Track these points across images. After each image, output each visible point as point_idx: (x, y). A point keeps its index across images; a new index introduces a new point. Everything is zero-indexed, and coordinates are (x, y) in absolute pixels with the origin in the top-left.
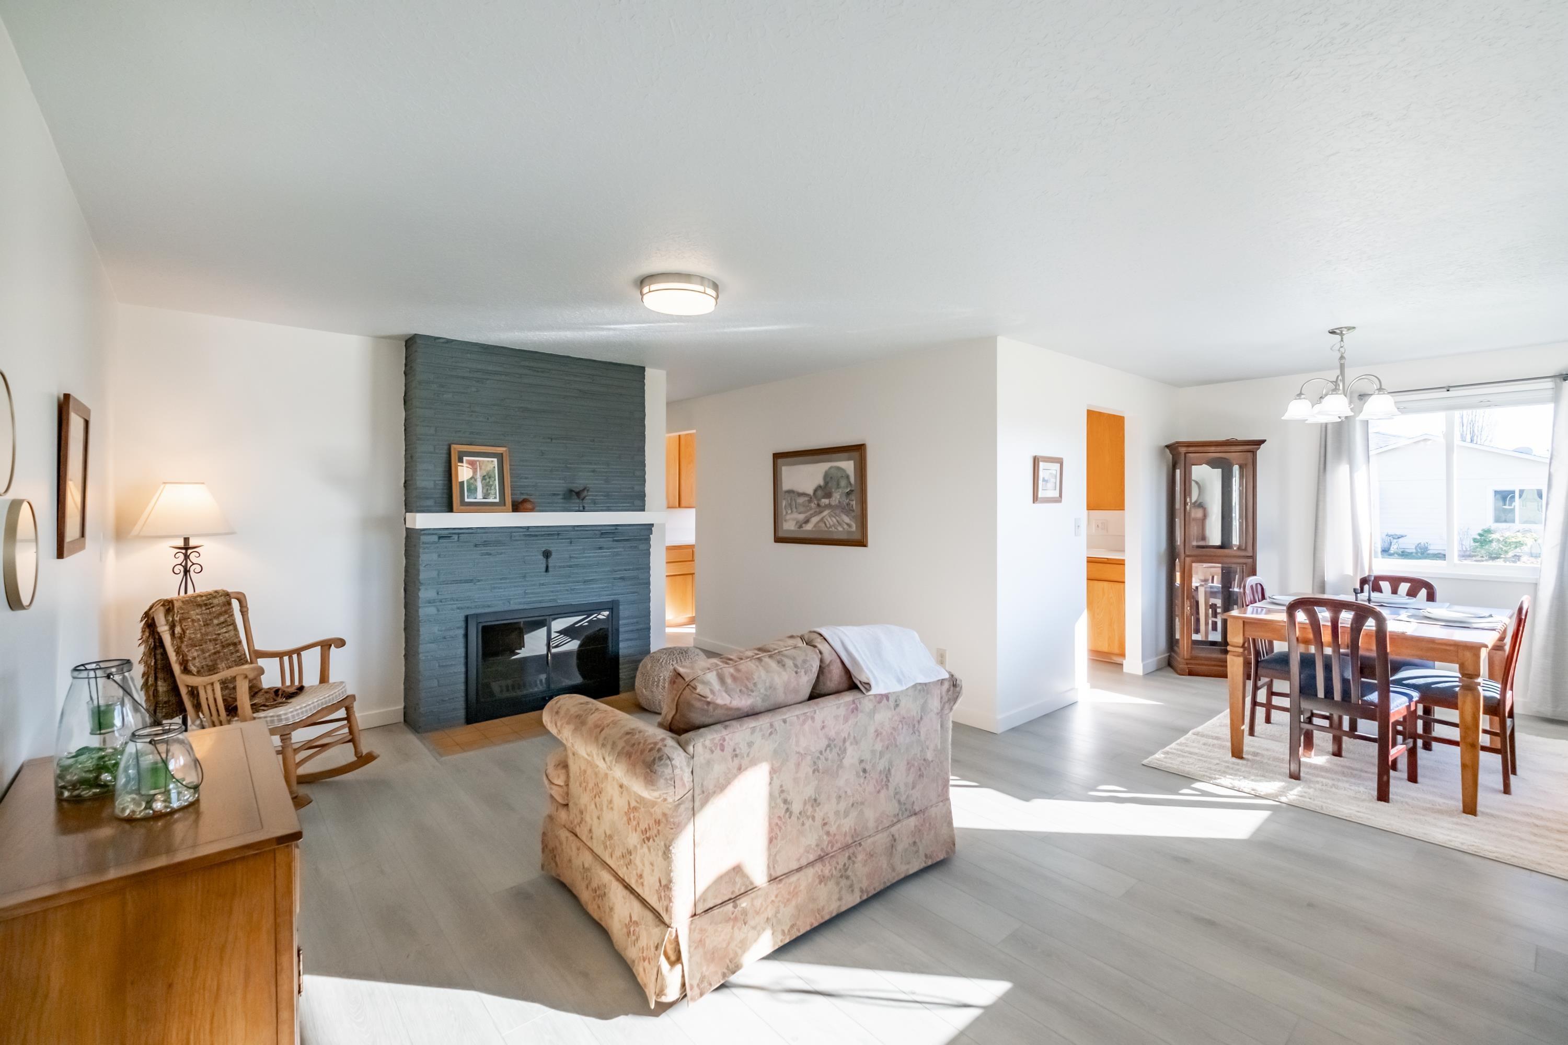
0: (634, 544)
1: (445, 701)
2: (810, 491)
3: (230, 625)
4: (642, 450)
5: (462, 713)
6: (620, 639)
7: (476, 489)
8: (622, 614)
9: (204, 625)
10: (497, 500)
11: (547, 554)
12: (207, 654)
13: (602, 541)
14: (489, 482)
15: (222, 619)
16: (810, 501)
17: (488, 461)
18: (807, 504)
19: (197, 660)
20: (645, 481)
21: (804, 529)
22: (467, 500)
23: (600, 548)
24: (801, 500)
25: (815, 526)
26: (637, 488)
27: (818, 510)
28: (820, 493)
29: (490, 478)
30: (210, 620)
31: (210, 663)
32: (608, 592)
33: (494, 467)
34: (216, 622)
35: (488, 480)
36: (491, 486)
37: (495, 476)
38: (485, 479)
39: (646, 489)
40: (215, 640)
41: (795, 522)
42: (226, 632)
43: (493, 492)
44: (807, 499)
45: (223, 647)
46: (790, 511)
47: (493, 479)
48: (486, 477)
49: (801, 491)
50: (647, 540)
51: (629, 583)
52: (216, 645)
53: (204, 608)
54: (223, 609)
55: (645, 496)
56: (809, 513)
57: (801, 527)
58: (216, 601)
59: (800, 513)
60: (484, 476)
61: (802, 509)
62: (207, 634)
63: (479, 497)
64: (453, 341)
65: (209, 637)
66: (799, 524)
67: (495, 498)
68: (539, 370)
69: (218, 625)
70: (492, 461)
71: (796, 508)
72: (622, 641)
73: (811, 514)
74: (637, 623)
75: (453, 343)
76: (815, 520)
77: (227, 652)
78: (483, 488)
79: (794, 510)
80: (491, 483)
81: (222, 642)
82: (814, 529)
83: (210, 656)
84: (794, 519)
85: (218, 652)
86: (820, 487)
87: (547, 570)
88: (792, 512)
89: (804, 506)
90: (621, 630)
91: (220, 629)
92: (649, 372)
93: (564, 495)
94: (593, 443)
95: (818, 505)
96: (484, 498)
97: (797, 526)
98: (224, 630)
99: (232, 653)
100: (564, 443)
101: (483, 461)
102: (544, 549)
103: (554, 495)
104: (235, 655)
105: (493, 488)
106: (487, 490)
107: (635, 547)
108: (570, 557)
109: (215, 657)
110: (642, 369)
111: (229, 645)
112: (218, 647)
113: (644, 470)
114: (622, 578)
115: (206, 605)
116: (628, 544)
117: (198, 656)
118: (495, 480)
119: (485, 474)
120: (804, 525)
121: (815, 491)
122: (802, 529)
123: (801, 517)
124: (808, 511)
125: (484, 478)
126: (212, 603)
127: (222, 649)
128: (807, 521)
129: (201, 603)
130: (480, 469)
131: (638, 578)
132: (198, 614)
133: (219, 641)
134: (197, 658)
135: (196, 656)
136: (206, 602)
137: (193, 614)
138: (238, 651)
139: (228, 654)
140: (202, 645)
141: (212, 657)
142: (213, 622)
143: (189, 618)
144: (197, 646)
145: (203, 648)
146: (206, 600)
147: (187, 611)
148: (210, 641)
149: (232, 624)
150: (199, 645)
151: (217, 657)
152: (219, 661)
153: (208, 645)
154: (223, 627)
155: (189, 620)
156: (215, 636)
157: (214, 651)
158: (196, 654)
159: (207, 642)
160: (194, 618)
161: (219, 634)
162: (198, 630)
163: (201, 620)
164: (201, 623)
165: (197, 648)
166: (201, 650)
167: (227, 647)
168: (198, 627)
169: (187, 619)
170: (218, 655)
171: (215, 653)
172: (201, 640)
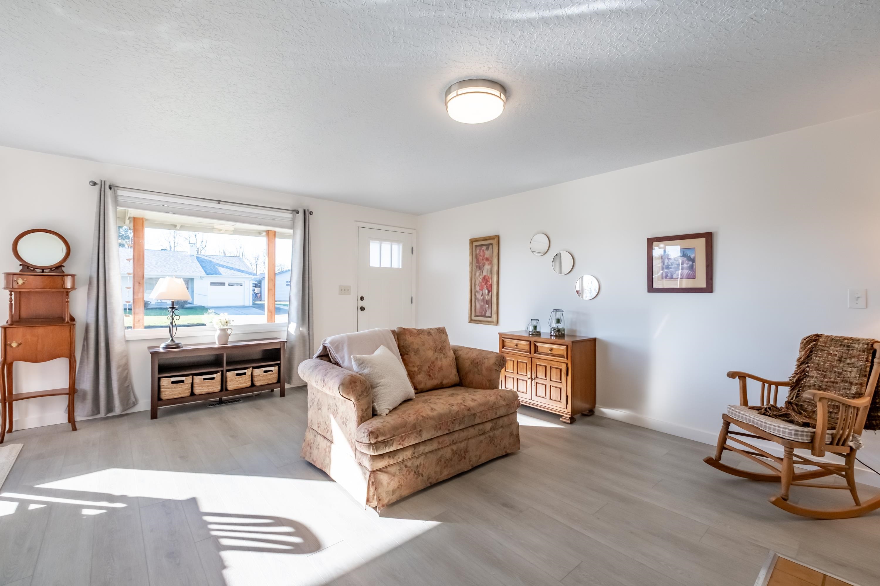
3: (855, 368)
9: (837, 360)
12: (826, 380)
19: (813, 379)
30: (845, 358)
40: (840, 374)
53: (845, 348)
65: (836, 370)
69: (848, 364)
83: (827, 382)
85: (837, 383)
91: (847, 367)
98: (850, 369)
99: (845, 389)
109: (831, 384)
111: (847, 382)
112: (839, 380)
117: (816, 377)
126: (853, 347)
129: (846, 344)
132: (837, 351)
134: (814, 378)
135: (815, 376)
136: (849, 345)
137: (832, 350)
138: (850, 389)
139: (842, 387)
140: (825, 372)
141: (829, 384)
142: (846, 360)
143: (827, 351)
144: (820, 371)
145: (825, 374)
146: (851, 344)
147: (828, 346)
148: (835, 372)
149: (858, 367)
150: (823, 371)
151: (833, 386)
152: (832, 389)
153: (831, 374)
154: (851, 367)
155: (826, 352)
156: (841, 371)
157: (833, 380)
158: (816, 375)
159: (831, 372)
160: (831, 352)
161: (846, 371)
162: (829, 361)
163: (837, 355)
164: (835, 357)
165: (820, 372)
166: (822, 374)
167: (845, 382)
168: (830, 359)
169: (825, 350)
170: (834, 385)
171: (833, 382)
172: (827, 369)
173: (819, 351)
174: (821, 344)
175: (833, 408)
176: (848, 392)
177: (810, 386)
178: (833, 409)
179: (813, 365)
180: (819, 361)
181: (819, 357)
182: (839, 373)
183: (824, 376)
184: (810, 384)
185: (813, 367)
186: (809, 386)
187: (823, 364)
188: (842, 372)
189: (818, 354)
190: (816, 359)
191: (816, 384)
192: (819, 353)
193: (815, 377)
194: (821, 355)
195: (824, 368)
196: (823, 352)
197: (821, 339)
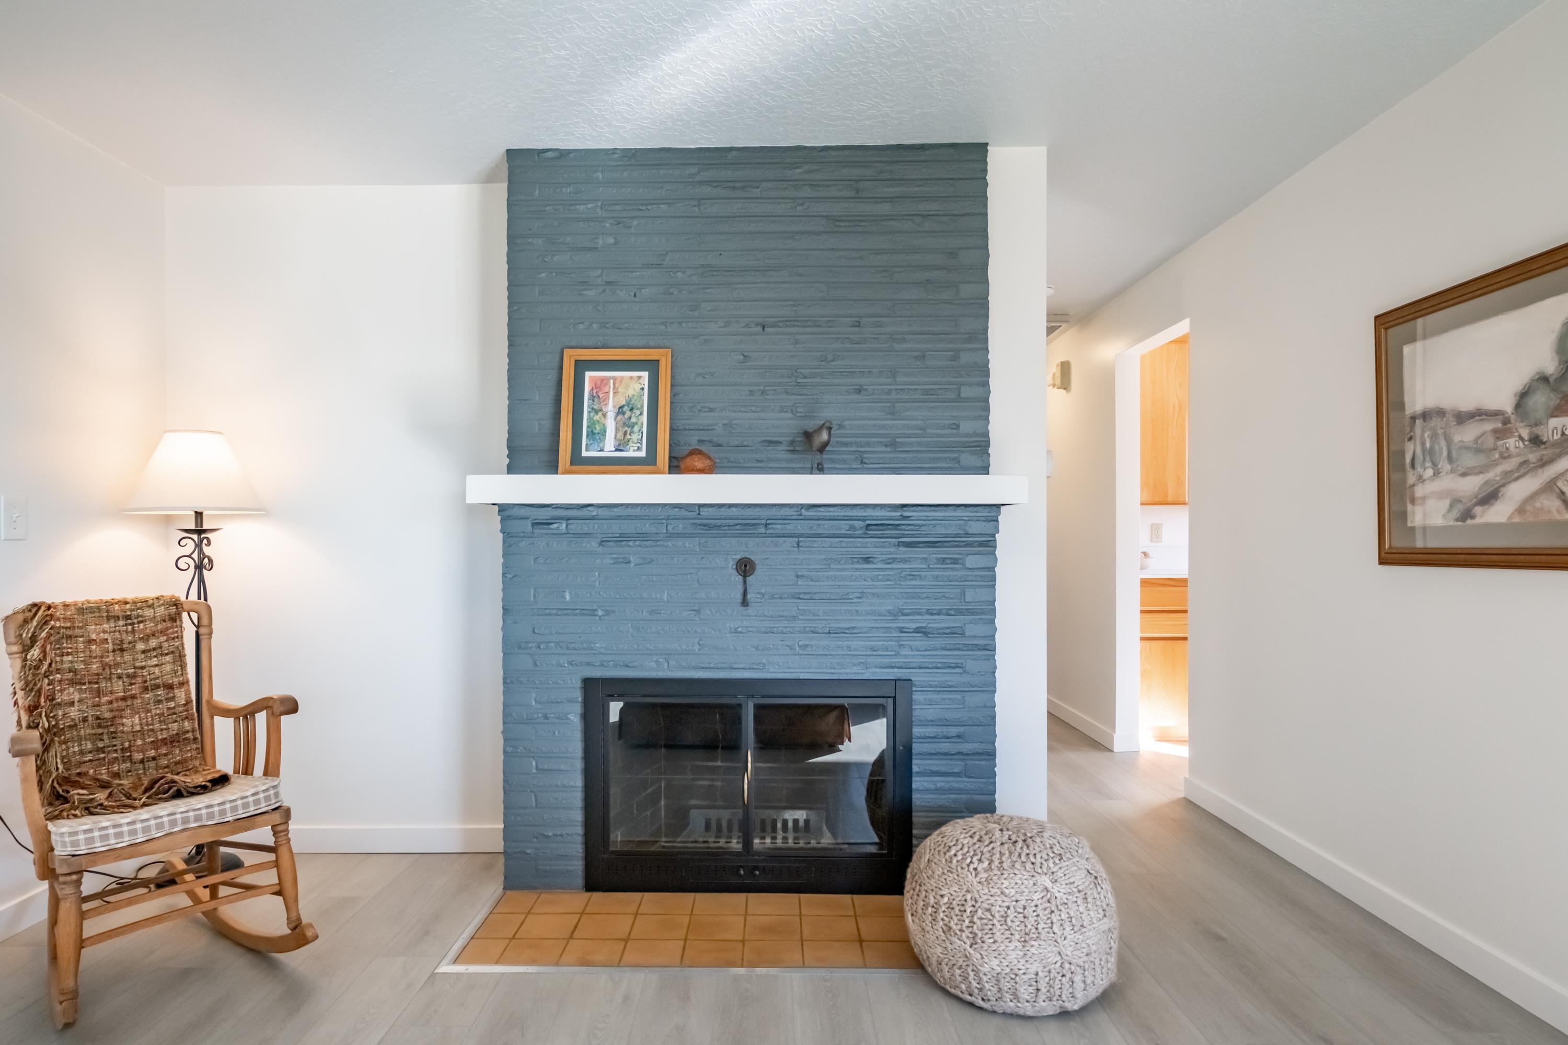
0: (952, 553)
1: (547, 837)
2: (1505, 402)
3: (167, 654)
4: (980, 338)
5: (578, 866)
6: (915, 769)
7: (604, 432)
8: (919, 712)
9: (114, 651)
10: (643, 454)
11: (745, 567)
12: (105, 699)
13: (869, 546)
14: (630, 418)
15: (153, 643)
16: (1501, 434)
17: (631, 378)
18: (1490, 441)
20: (987, 409)
21: (1478, 521)
22: (585, 454)
23: (867, 560)
24: (1468, 434)
25: (1521, 510)
26: (967, 427)
27: (1533, 457)
28: (1541, 400)
29: (631, 410)
30: (130, 643)
31: (107, 715)
32: (886, 661)
33: (643, 389)
34: (141, 646)
35: (628, 414)
36: (632, 426)
37: (642, 406)
38: (624, 413)
39: (990, 428)
40: (134, 676)
41: (1446, 503)
42: (156, 665)
43: (635, 437)
44: (1489, 426)
45: (146, 689)
46: (1429, 472)
47: (638, 412)
48: (625, 408)
49: (1467, 405)
50: (988, 544)
51: (939, 642)
52: (131, 684)
53: (121, 623)
54: (160, 627)
55: (987, 444)
56: (1499, 469)
57: (1467, 515)
58: (148, 613)
59: (1464, 475)
60: (621, 407)
61: (1469, 460)
62: (117, 665)
63: (609, 449)
64: (570, 151)
65: (119, 671)
66: (1460, 507)
67: (639, 449)
68: (738, 185)
69: (144, 652)
70: (640, 377)
71: (1450, 459)
72: (920, 774)
73: (1506, 474)
74: (958, 736)
75: (571, 155)
76: (1519, 490)
77: (149, 699)
78: (617, 429)
79: (1445, 466)
80: (633, 420)
81: (145, 682)
82: (1517, 519)
83: (111, 702)
84: (1441, 495)
85: (133, 697)
86: (1543, 379)
87: (745, 602)
88: (1437, 473)
89: (1478, 451)
90: (916, 748)
92: (996, 157)
93: (792, 443)
94: (857, 329)
95: (1536, 441)
96: (617, 450)
97: (1455, 513)
98: (155, 661)
99: (160, 702)
100: (790, 334)
101: (622, 378)
102: (739, 557)
103: (771, 442)
104: (163, 707)
105: (636, 429)
106: (625, 433)
107: (955, 561)
108: (798, 576)
110: (981, 149)
111: (157, 687)
112: (135, 689)
113: (986, 385)
114: (922, 631)
115: (128, 617)
116: (933, 554)
117: (80, 701)
118: (641, 414)
119: (624, 403)
120: (1478, 510)
121: (1523, 396)
122: (1469, 522)
123: (1471, 485)
124: (1495, 464)
125: (620, 411)
126: (141, 616)
127: (141, 693)
128: (1489, 497)
129: (120, 614)
130: (615, 393)
131: (963, 635)
132: (104, 632)
133: (140, 680)
134: (76, 704)
135: (76, 699)
136: (129, 613)
137: (94, 631)
138: (173, 699)
139: (151, 701)
140: (96, 683)
141: (115, 705)
142: (135, 646)
143: (81, 636)
144: (84, 684)
145: (99, 688)
146: (131, 610)
147: (81, 625)
148: (120, 677)
149: (172, 652)
150: (90, 683)
151: (127, 706)
152: (129, 711)
153: (112, 683)
154: (155, 657)
155: (81, 639)
156: (133, 670)
157: (122, 694)
158: (77, 697)
159: (110, 679)
160: (94, 636)
161: (143, 668)
162: (95, 658)
163: (109, 641)
164: (107, 646)
165: (84, 687)
166: (91, 690)
167: (152, 690)
168: (99, 653)
169: (76, 637)
170: (129, 703)
171: (124, 699)
172: (98, 674)
173: (64, 641)
174: (62, 625)
175: (154, 749)
176: (172, 704)
177: (76, 725)
178: (156, 749)
179: (58, 676)
180: (71, 662)
181: (68, 654)
182: (128, 676)
183: (99, 693)
184: (73, 720)
185: (60, 681)
186: (70, 727)
187: (83, 666)
188: (135, 672)
189: (64, 648)
190: (62, 661)
191: (87, 717)
192: (65, 645)
193: (78, 702)
194: (71, 648)
195: (89, 675)
196: (74, 640)
197: (58, 614)
